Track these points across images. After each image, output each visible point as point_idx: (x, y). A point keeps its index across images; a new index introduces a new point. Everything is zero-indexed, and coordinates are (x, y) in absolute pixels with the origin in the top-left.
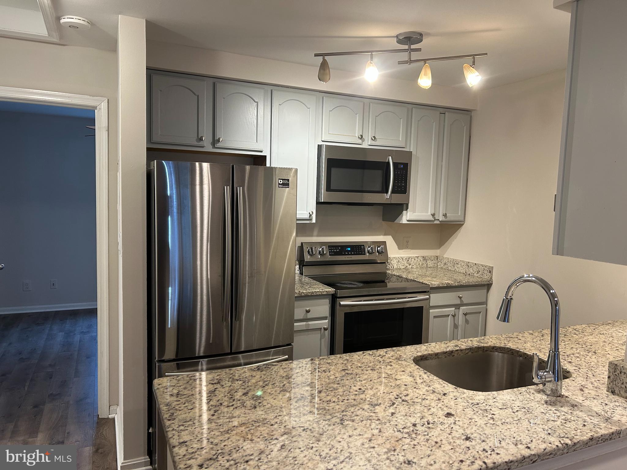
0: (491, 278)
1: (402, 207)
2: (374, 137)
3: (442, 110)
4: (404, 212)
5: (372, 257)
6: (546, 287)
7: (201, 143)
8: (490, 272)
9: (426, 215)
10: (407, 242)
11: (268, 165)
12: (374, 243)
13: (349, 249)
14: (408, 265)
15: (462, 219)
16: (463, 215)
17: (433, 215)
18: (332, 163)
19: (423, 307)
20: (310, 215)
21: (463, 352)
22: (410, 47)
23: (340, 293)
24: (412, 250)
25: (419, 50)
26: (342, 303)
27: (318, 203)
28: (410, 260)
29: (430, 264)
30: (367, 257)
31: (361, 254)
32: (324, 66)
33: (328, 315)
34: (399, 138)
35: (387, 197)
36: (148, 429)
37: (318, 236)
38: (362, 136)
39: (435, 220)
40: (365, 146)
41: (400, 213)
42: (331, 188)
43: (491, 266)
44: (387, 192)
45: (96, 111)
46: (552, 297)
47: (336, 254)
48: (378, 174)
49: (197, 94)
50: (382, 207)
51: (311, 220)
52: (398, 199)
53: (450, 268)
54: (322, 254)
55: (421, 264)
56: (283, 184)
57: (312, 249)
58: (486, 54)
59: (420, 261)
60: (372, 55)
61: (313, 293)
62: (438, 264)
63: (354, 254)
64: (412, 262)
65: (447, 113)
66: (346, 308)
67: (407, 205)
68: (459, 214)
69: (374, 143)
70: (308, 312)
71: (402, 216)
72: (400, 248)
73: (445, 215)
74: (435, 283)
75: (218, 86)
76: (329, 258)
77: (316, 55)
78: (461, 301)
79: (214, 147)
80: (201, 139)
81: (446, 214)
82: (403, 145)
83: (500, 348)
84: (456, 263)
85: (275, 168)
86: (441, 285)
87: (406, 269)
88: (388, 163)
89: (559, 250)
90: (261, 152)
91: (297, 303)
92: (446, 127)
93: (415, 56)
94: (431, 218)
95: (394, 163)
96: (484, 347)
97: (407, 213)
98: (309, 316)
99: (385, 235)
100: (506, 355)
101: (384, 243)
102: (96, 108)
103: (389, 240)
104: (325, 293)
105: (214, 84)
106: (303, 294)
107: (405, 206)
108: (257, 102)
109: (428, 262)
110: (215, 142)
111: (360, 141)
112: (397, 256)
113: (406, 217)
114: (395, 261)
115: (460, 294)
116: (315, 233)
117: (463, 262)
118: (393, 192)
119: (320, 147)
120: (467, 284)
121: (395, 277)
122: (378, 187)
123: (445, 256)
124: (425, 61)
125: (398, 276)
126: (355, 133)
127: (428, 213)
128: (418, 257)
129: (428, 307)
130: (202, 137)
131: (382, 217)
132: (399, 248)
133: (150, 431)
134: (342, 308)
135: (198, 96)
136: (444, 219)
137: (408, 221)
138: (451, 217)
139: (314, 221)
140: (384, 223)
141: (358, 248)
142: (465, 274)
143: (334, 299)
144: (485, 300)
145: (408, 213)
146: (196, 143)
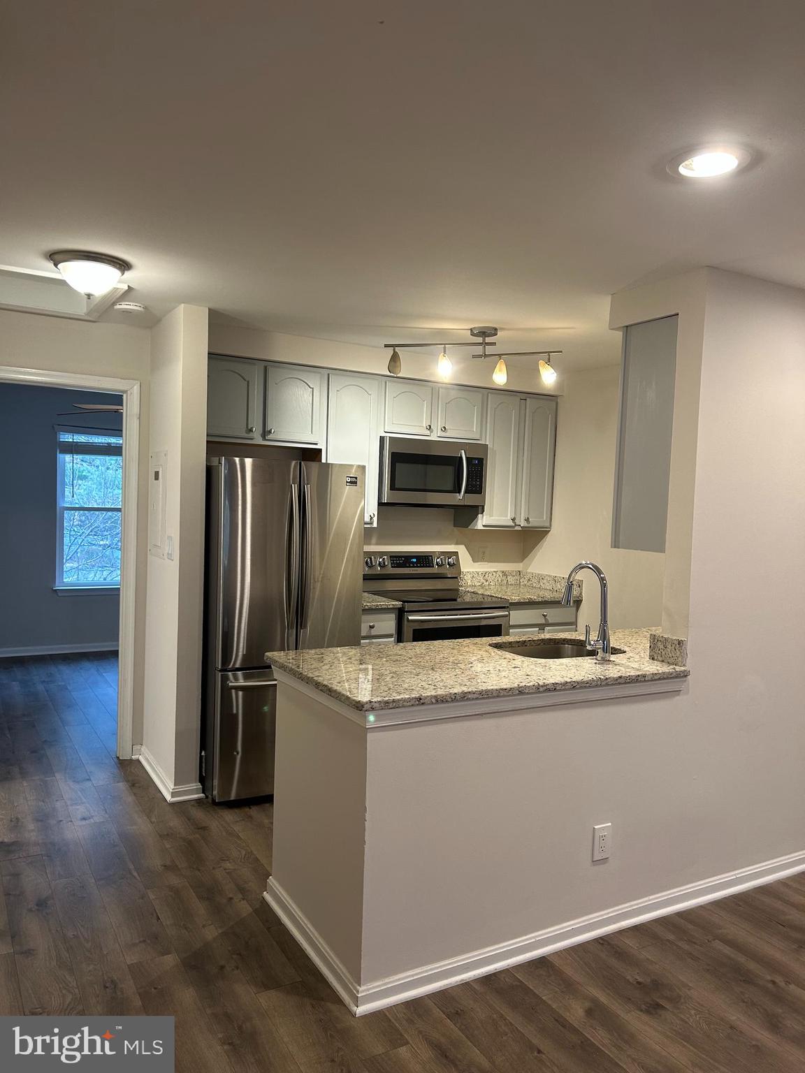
0: (581, 594)
1: (477, 510)
2: (444, 428)
3: (523, 396)
4: (480, 516)
5: (441, 571)
6: (597, 570)
7: (251, 435)
8: (579, 587)
9: (505, 520)
10: (484, 553)
11: (324, 461)
12: (443, 553)
13: (415, 560)
14: (485, 582)
15: (548, 525)
16: (549, 520)
17: (513, 520)
18: (397, 458)
19: (501, 625)
20: (371, 518)
21: (536, 642)
22: (484, 340)
23: (408, 607)
24: (490, 564)
25: (494, 344)
26: (410, 618)
27: (380, 504)
28: (487, 576)
29: (511, 580)
30: (435, 569)
31: (429, 567)
32: (395, 358)
33: (394, 633)
34: (473, 427)
35: (460, 498)
36: (201, 753)
37: (377, 544)
38: (430, 426)
39: (516, 525)
40: (433, 437)
41: (474, 517)
42: (396, 487)
43: (580, 579)
44: (459, 492)
45: (125, 396)
46: (602, 580)
47: (399, 566)
48: (450, 470)
49: (247, 379)
50: (453, 510)
51: (371, 523)
52: (472, 500)
53: (534, 585)
54: (382, 565)
55: (500, 580)
56: (351, 482)
57: (371, 559)
58: (561, 352)
59: (499, 577)
60: (445, 348)
61: (377, 606)
62: (521, 581)
63: (421, 567)
64: (490, 578)
65: (528, 399)
66: (416, 624)
67: (483, 507)
68: (545, 519)
69: (444, 434)
70: (372, 627)
71: (477, 521)
72: (475, 559)
73: (527, 520)
74: (515, 598)
75: (271, 372)
76: (391, 570)
77: (386, 346)
78: (546, 620)
79: (264, 439)
80: (251, 430)
81: (528, 518)
82: (478, 437)
83: (571, 640)
84: (541, 578)
85: (332, 464)
86: (522, 601)
87: (482, 586)
88: (461, 458)
89: (616, 545)
90: (316, 444)
91: (364, 618)
92: (527, 414)
93: (489, 350)
94: (511, 523)
95: (467, 458)
96: (555, 639)
97: (483, 516)
98: (374, 632)
99: (457, 544)
100: (575, 647)
101: (456, 554)
102: (125, 392)
103: (461, 550)
104: (391, 607)
105: (265, 368)
106: (367, 607)
107: (480, 508)
108: (313, 388)
109: (509, 578)
110: (265, 433)
111: (428, 432)
112: (471, 570)
113: (481, 522)
114: (469, 576)
115: (545, 612)
116: (374, 541)
117: (550, 576)
118: (466, 492)
119: (382, 439)
120: (553, 599)
121: (469, 594)
122: (450, 486)
123: (528, 571)
124: (500, 355)
125: (473, 592)
126: (422, 422)
127: (507, 516)
128: (496, 572)
129: (507, 625)
130: (252, 428)
131: (453, 522)
132: (474, 561)
133: (203, 753)
134: (412, 624)
135: (248, 382)
136: (526, 525)
137: (484, 526)
138: (535, 522)
139: (375, 525)
140: (455, 529)
141: (424, 560)
142: (552, 590)
143: (401, 614)
144: (574, 620)
145: (485, 517)
146: (245, 435)
